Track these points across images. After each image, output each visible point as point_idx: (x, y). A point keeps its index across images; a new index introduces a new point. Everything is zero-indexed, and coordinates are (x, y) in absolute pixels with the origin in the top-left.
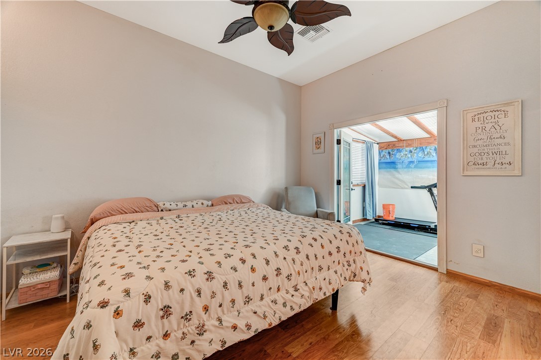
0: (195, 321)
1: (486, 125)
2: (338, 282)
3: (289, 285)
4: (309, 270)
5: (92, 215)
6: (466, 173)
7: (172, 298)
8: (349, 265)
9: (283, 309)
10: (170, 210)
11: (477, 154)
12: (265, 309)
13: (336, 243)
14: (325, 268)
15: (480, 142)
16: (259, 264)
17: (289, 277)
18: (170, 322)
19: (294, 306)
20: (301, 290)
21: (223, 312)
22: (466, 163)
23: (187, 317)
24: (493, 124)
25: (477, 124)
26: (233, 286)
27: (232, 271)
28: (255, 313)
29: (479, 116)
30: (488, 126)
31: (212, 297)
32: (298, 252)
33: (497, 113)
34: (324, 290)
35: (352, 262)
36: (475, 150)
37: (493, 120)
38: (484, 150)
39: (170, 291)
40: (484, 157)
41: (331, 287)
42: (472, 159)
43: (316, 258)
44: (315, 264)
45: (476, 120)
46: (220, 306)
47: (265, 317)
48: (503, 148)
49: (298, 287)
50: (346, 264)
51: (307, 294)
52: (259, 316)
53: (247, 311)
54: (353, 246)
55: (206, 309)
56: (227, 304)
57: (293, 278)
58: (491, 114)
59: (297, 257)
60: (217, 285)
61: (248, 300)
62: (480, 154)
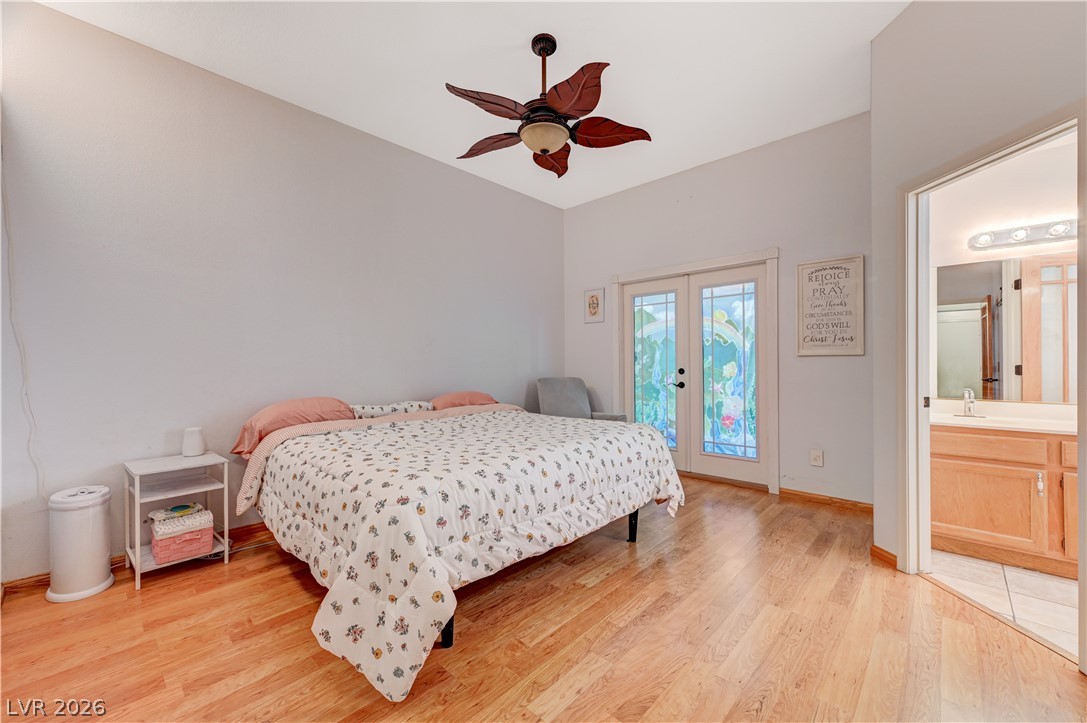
0: (491, 525)
1: (825, 287)
2: (640, 497)
3: (583, 495)
4: (606, 480)
5: (259, 426)
6: (803, 352)
7: (468, 497)
8: (652, 477)
9: (579, 524)
10: (372, 417)
11: (815, 326)
12: (559, 521)
13: (636, 448)
14: (624, 478)
15: (818, 310)
16: (550, 467)
17: (583, 486)
18: (469, 523)
19: (590, 522)
20: (597, 503)
21: (517, 518)
22: (801, 339)
23: (484, 520)
24: (833, 286)
25: (815, 285)
26: (525, 490)
27: (523, 474)
28: (549, 524)
29: (817, 274)
30: (828, 288)
31: (506, 500)
32: (592, 457)
33: (837, 271)
34: (623, 505)
35: (655, 474)
36: (813, 320)
37: (832, 280)
38: (822, 320)
39: (465, 490)
40: (823, 330)
41: (631, 504)
42: (808, 333)
43: (613, 465)
44: (612, 472)
45: (814, 279)
46: (514, 512)
47: (560, 531)
48: (844, 319)
49: (594, 499)
50: (648, 475)
51: (603, 509)
52: (554, 528)
53: (541, 521)
54: (657, 452)
55: (501, 513)
56: (521, 510)
57: (587, 486)
58: (830, 271)
59: (590, 462)
60: (509, 487)
61: (541, 509)
62: (819, 326)
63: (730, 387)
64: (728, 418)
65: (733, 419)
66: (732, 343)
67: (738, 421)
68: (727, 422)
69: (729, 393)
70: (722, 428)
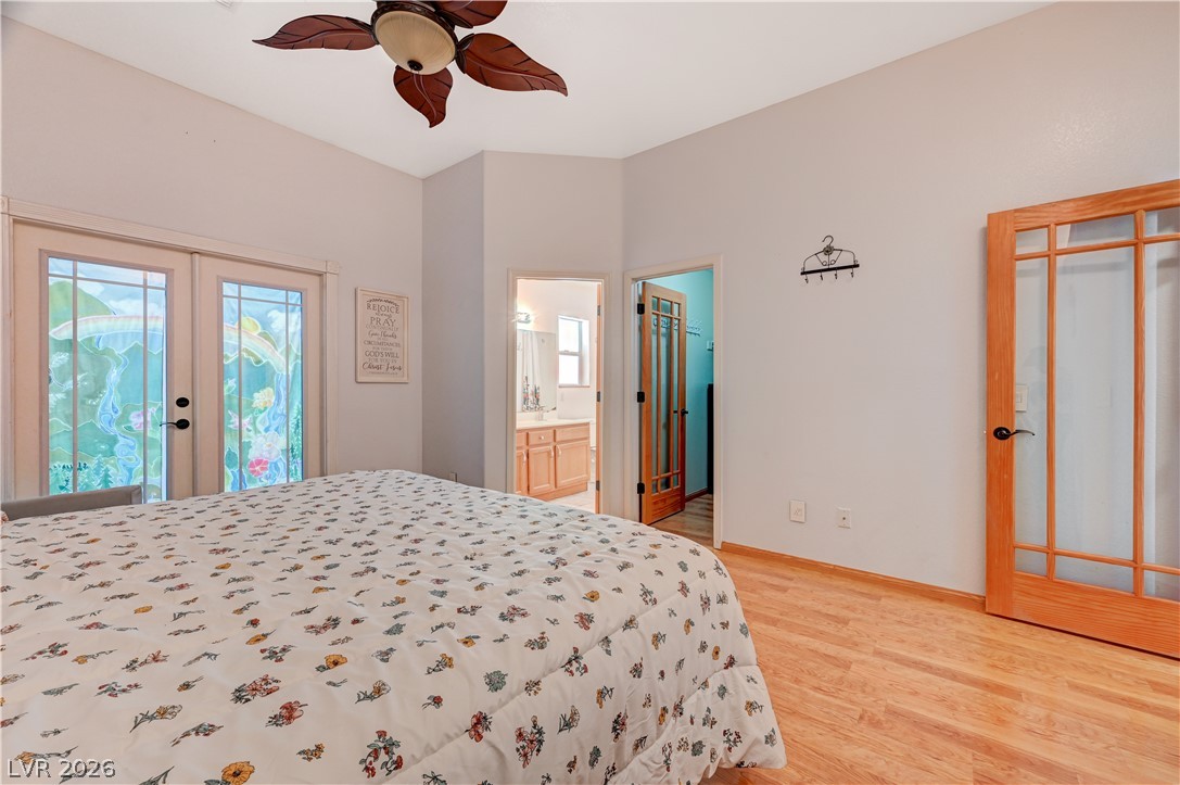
1: (380, 317)
6: (362, 378)
11: (372, 354)
15: (375, 338)
22: (361, 365)
24: (387, 317)
25: (373, 313)
29: (374, 303)
30: (383, 319)
33: (391, 305)
36: (371, 348)
37: (386, 313)
38: (378, 348)
40: (379, 358)
42: (366, 360)
45: (372, 307)
48: (394, 350)
58: (385, 304)
62: (375, 354)
63: (263, 422)
64: (259, 462)
65: (266, 463)
66: (268, 363)
67: (276, 464)
68: (258, 468)
69: (261, 428)
70: (250, 477)
